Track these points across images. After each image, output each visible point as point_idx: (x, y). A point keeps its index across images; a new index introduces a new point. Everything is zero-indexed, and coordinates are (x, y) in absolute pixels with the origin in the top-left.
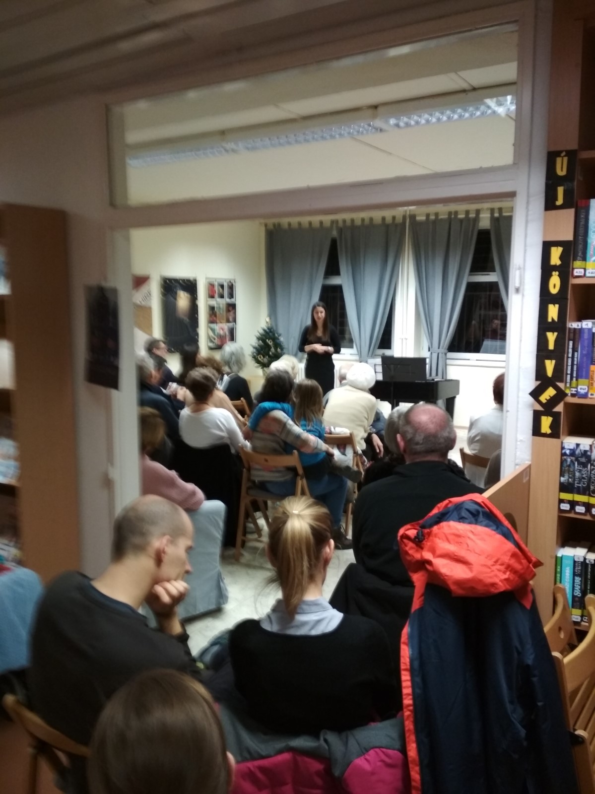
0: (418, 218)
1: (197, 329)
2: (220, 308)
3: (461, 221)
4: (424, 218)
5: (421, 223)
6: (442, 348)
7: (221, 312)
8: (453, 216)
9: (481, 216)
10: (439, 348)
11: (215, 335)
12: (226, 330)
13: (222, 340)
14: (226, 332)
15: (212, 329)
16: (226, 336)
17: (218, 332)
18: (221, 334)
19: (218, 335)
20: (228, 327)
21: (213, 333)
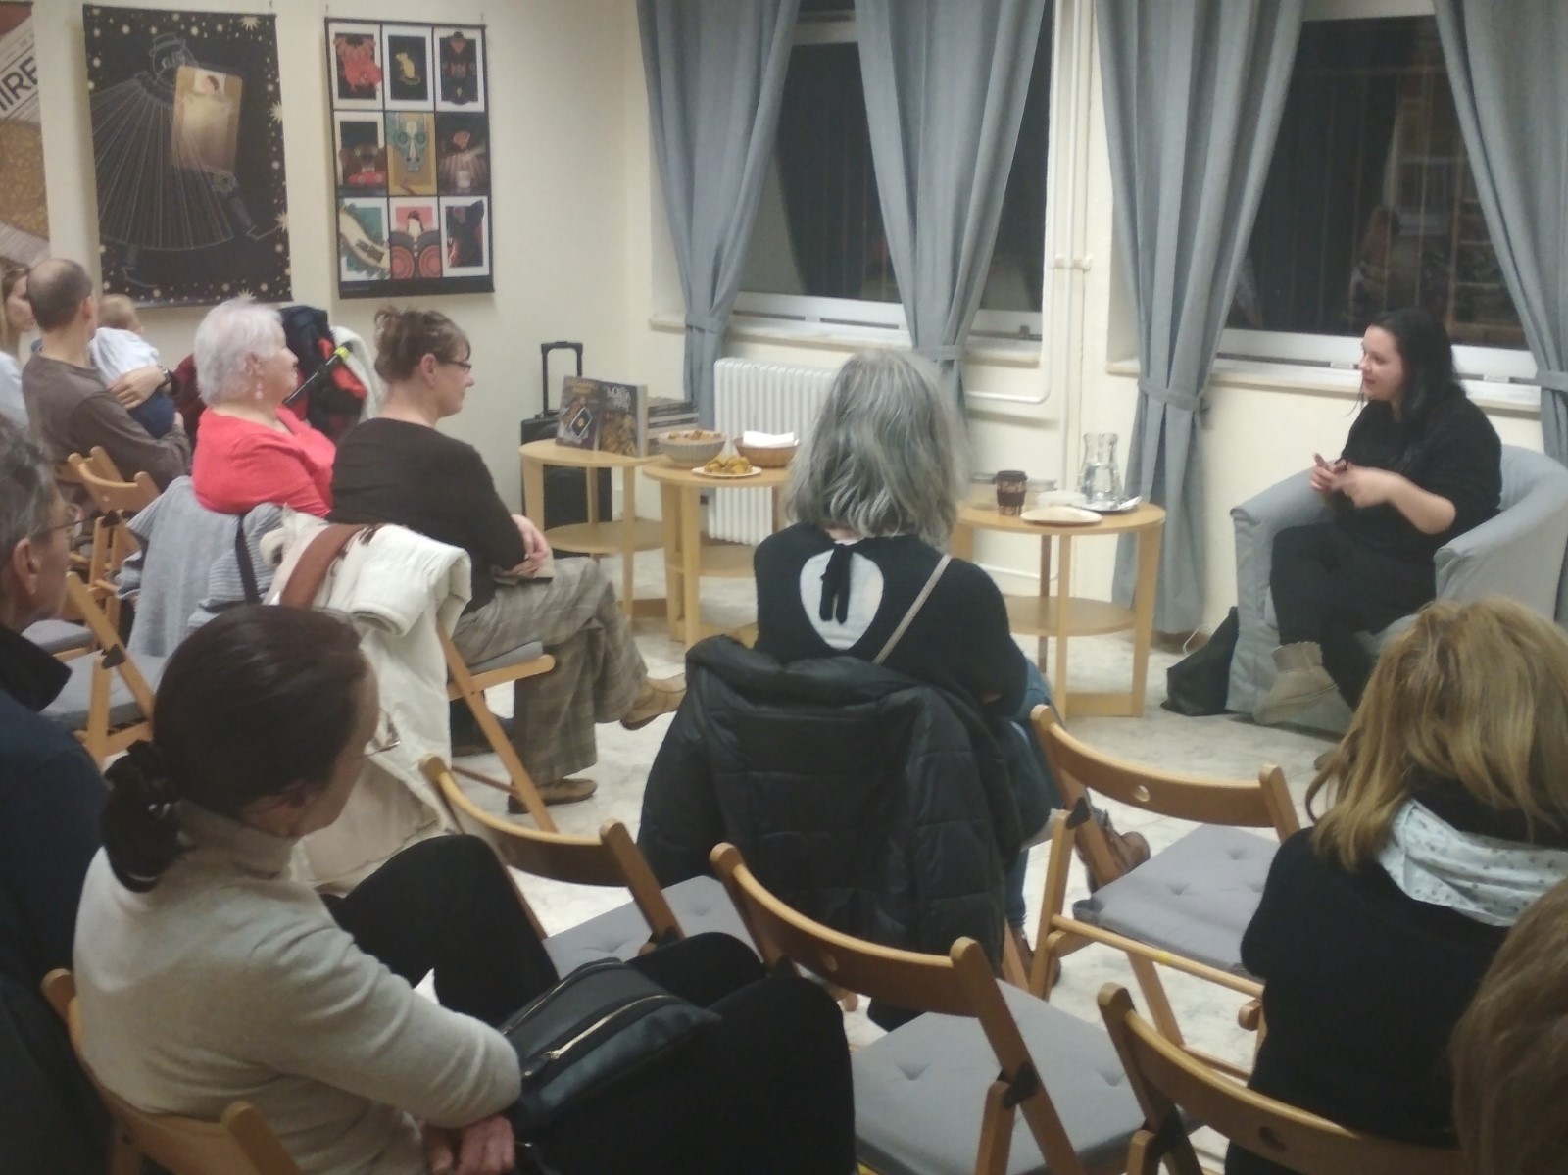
1: (281, 218)
2: (402, 137)
7: (413, 153)
11: (377, 239)
12: (437, 222)
13: (416, 261)
14: (439, 231)
15: (360, 217)
16: (440, 244)
17: (394, 228)
18: (411, 238)
19: (398, 240)
20: (450, 210)
21: (367, 231)
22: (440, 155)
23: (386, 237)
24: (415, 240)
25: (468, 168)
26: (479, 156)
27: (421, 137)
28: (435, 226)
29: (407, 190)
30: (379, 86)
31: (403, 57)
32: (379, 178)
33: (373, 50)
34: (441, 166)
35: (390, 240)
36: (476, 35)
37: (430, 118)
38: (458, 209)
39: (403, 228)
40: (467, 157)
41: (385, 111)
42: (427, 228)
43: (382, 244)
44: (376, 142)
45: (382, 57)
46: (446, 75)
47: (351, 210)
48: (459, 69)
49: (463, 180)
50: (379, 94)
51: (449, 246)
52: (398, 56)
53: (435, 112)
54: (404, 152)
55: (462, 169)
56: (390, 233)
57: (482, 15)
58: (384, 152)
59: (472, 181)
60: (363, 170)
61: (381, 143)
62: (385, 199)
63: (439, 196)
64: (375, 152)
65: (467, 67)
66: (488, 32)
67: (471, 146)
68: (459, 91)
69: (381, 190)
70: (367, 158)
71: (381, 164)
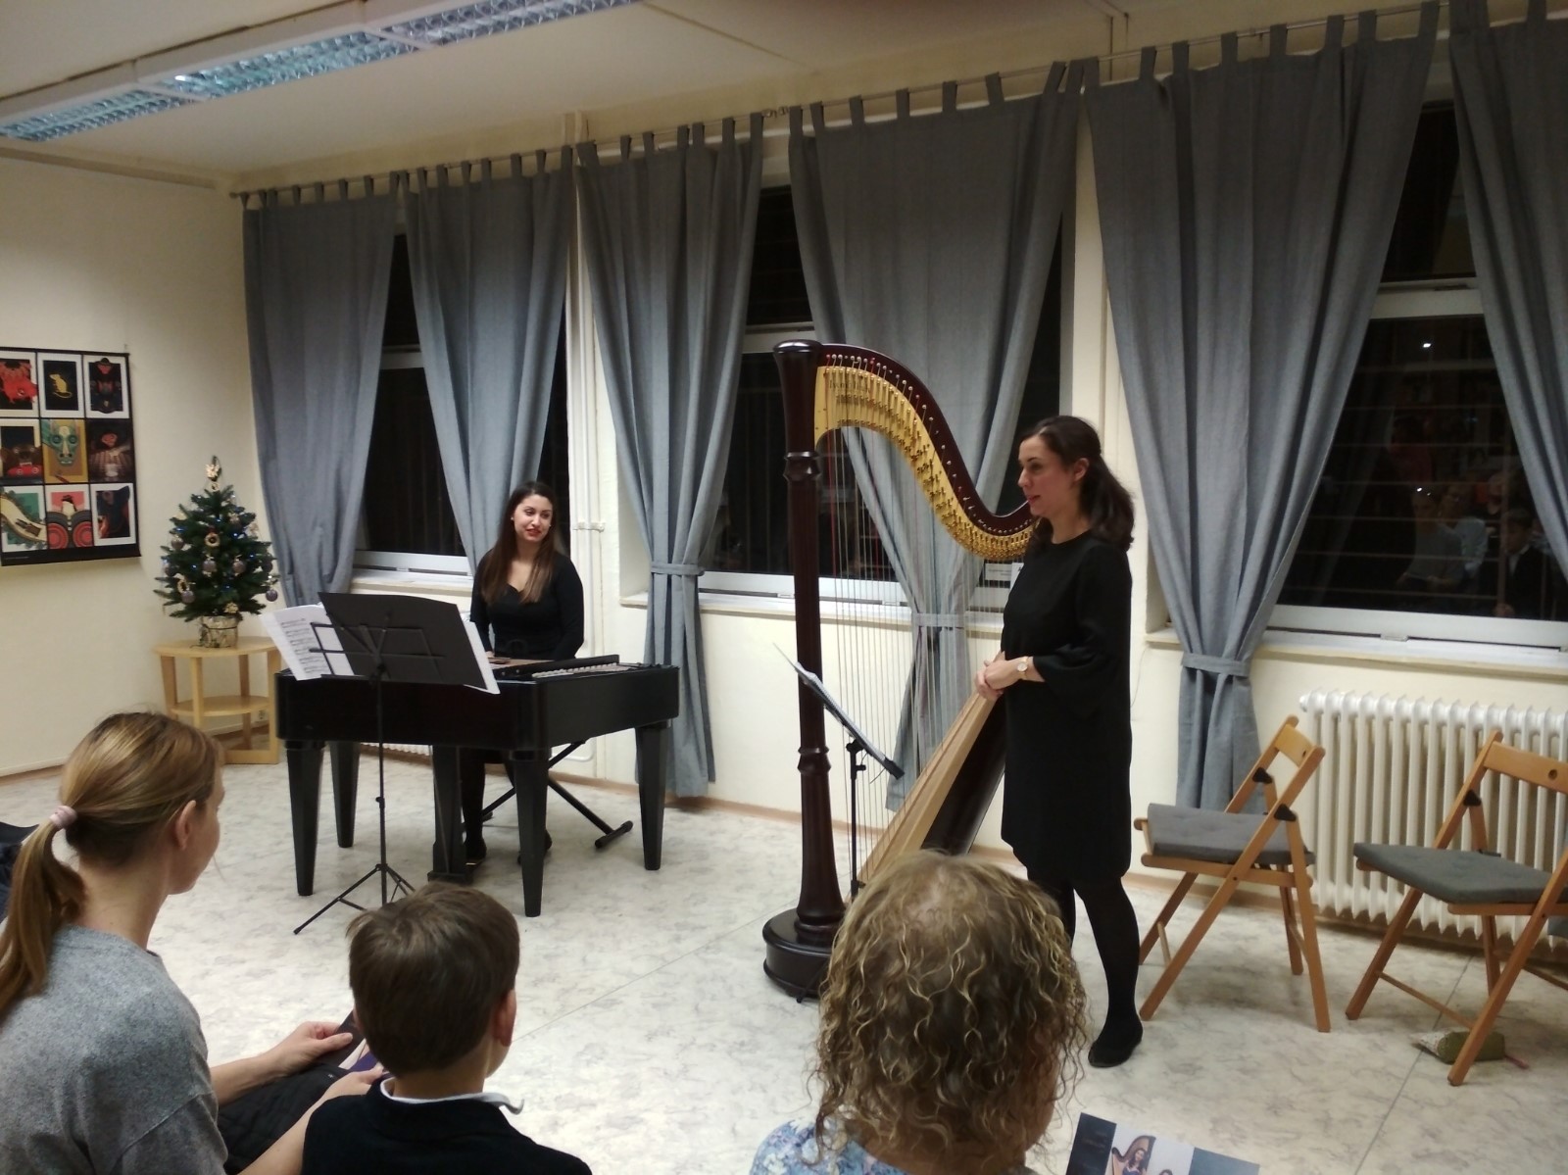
0: (602, 154)
2: (57, 438)
3: (713, 152)
4: (617, 152)
5: (612, 168)
6: (680, 561)
7: (66, 450)
8: (691, 142)
9: (767, 134)
10: (670, 561)
11: (36, 518)
12: (90, 503)
13: (70, 534)
14: (90, 511)
15: (18, 501)
16: (91, 521)
17: (49, 509)
18: (65, 516)
19: (53, 519)
20: (100, 494)
21: (25, 513)
22: (90, 452)
23: (42, 516)
24: (69, 518)
25: (116, 463)
26: (124, 453)
27: (73, 438)
28: (87, 507)
29: (61, 479)
30: (35, 399)
31: (56, 377)
32: (36, 470)
33: (29, 371)
34: (91, 460)
35: (46, 519)
36: (121, 361)
37: (81, 424)
38: (107, 493)
39: (57, 509)
40: (115, 453)
41: (40, 418)
42: (79, 508)
43: (39, 522)
44: (33, 443)
45: (38, 377)
46: (94, 391)
47: (11, 496)
48: (106, 387)
49: (111, 471)
50: (35, 405)
51: (100, 522)
52: (52, 377)
53: (85, 419)
54: (59, 450)
55: (110, 462)
56: (46, 513)
57: (126, 346)
58: (41, 449)
59: (119, 471)
60: (21, 464)
61: (37, 444)
62: (41, 487)
63: (89, 483)
64: (32, 450)
65: (114, 385)
66: (131, 359)
67: (117, 445)
68: (106, 403)
69: (39, 479)
70: (25, 455)
71: (38, 458)
